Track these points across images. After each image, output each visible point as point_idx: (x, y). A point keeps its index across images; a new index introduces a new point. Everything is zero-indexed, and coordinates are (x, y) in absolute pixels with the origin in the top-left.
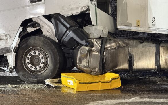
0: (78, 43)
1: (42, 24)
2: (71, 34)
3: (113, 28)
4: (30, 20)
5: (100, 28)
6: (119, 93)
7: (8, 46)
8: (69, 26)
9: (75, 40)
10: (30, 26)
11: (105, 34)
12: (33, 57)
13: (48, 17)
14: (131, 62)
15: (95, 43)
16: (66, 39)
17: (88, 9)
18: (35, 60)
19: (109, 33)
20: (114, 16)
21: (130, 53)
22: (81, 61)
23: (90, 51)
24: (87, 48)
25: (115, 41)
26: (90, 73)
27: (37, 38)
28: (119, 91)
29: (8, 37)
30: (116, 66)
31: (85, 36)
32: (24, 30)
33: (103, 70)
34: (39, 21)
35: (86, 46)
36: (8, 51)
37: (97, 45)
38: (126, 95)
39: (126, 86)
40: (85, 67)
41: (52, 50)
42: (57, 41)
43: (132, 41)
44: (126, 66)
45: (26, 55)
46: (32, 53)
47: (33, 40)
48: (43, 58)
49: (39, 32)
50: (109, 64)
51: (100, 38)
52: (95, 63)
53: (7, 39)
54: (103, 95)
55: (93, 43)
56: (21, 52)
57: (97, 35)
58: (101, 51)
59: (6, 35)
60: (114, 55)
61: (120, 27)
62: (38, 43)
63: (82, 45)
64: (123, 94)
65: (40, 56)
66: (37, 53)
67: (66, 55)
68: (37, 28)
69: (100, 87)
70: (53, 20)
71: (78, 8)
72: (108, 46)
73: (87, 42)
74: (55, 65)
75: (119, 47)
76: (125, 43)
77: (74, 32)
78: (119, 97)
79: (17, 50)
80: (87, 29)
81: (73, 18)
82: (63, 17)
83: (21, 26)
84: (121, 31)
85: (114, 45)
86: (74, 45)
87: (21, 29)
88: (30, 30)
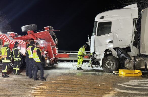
0: (125, 58)
1: (112, 51)
2: (123, 55)
3: (139, 53)
4: (108, 49)
5: (134, 53)
6: (141, 78)
7: (100, 58)
8: (122, 52)
9: (124, 57)
10: (108, 52)
11: (136, 55)
12: (108, 63)
13: (114, 49)
14: (146, 66)
15: (132, 58)
16: (121, 57)
17: (130, 46)
18: (109, 64)
19: (137, 55)
20: (139, 48)
21: (146, 63)
22: (126, 65)
23: (130, 61)
24: (129, 60)
25: (140, 58)
26: (129, 69)
27: (110, 56)
28: (141, 77)
29: (100, 55)
30: (140, 67)
31: (128, 56)
32: (106, 53)
33: (135, 68)
34: (111, 50)
35: (129, 59)
36: (100, 60)
37: (133, 59)
38: (144, 78)
39: (144, 75)
40: (128, 67)
41: (115, 61)
42: (118, 57)
43: (146, 58)
44: (144, 67)
45: (106, 62)
46: (108, 61)
47: (110, 57)
48: (112, 63)
49: (111, 54)
50: (137, 66)
51: (134, 56)
52: (132, 66)
53: (100, 56)
54: (135, 78)
55: (131, 58)
56: (104, 61)
57: (133, 55)
58: (134, 61)
59: (99, 54)
60: (139, 63)
61: (141, 53)
62: (110, 58)
63: (127, 59)
64: (143, 78)
65: (111, 63)
66: (110, 61)
67: (121, 63)
68: (111, 53)
69: (133, 75)
70: (116, 50)
71: (126, 46)
72: (137, 59)
73: (129, 58)
74: (116, 66)
75: (141, 60)
76: (144, 59)
77: (124, 54)
78: (141, 79)
79: (103, 60)
80: (129, 53)
81: (124, 49)
82: (120, 48)
83: (105, 51)
84: (142, 54)
85: (139, 59)
86: (124, 59)
87: (105, 52)
88: (108, 53)
